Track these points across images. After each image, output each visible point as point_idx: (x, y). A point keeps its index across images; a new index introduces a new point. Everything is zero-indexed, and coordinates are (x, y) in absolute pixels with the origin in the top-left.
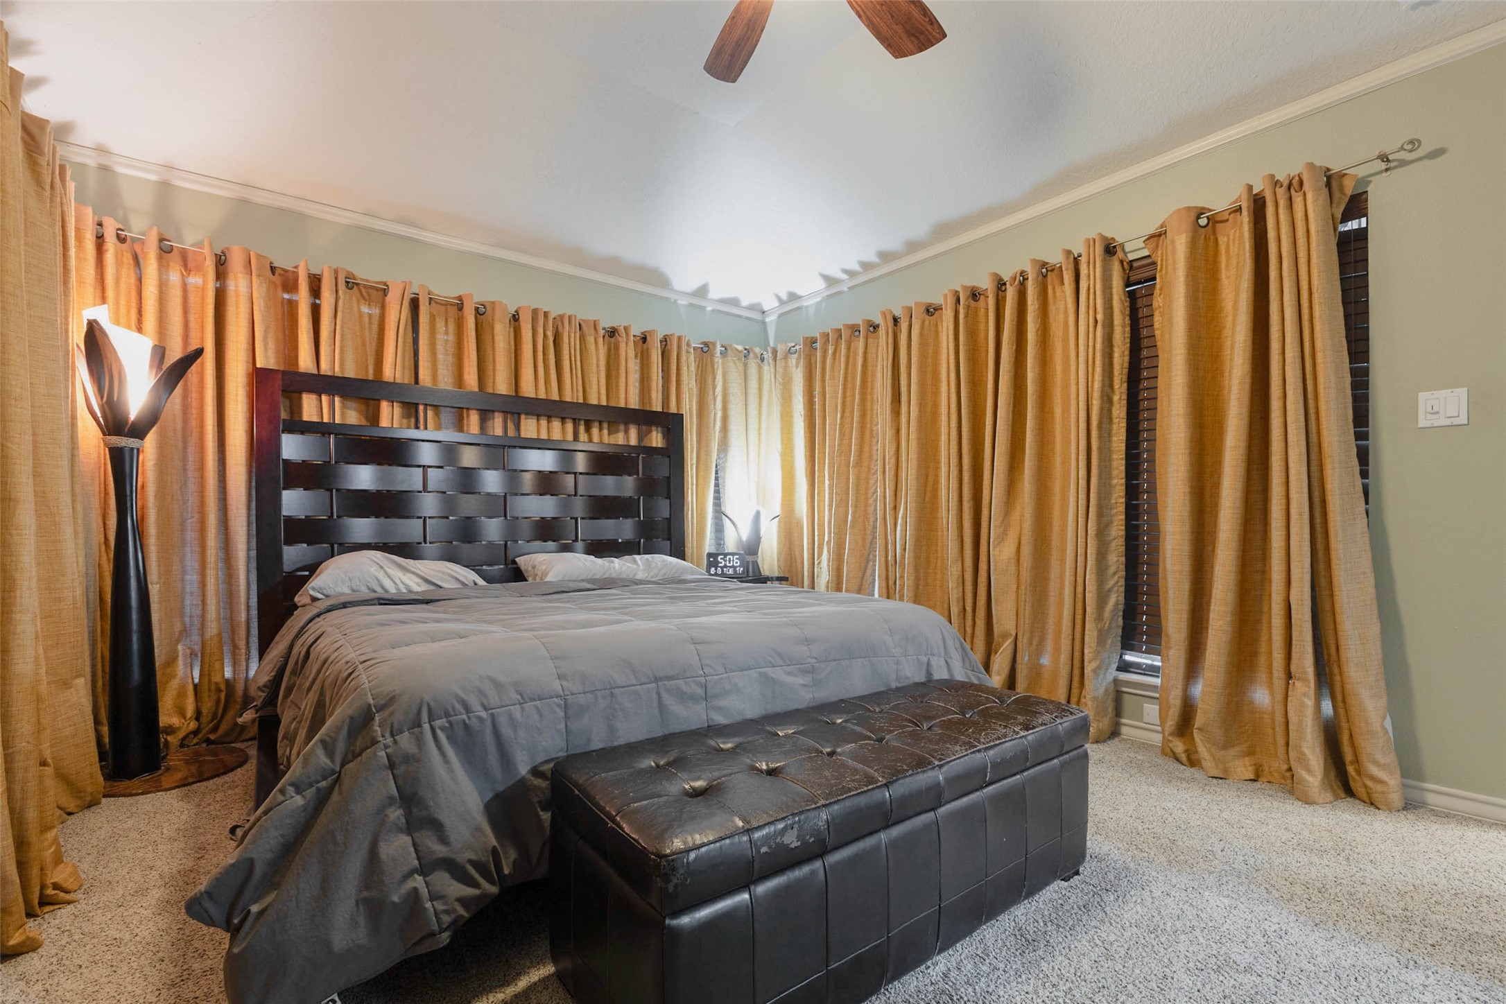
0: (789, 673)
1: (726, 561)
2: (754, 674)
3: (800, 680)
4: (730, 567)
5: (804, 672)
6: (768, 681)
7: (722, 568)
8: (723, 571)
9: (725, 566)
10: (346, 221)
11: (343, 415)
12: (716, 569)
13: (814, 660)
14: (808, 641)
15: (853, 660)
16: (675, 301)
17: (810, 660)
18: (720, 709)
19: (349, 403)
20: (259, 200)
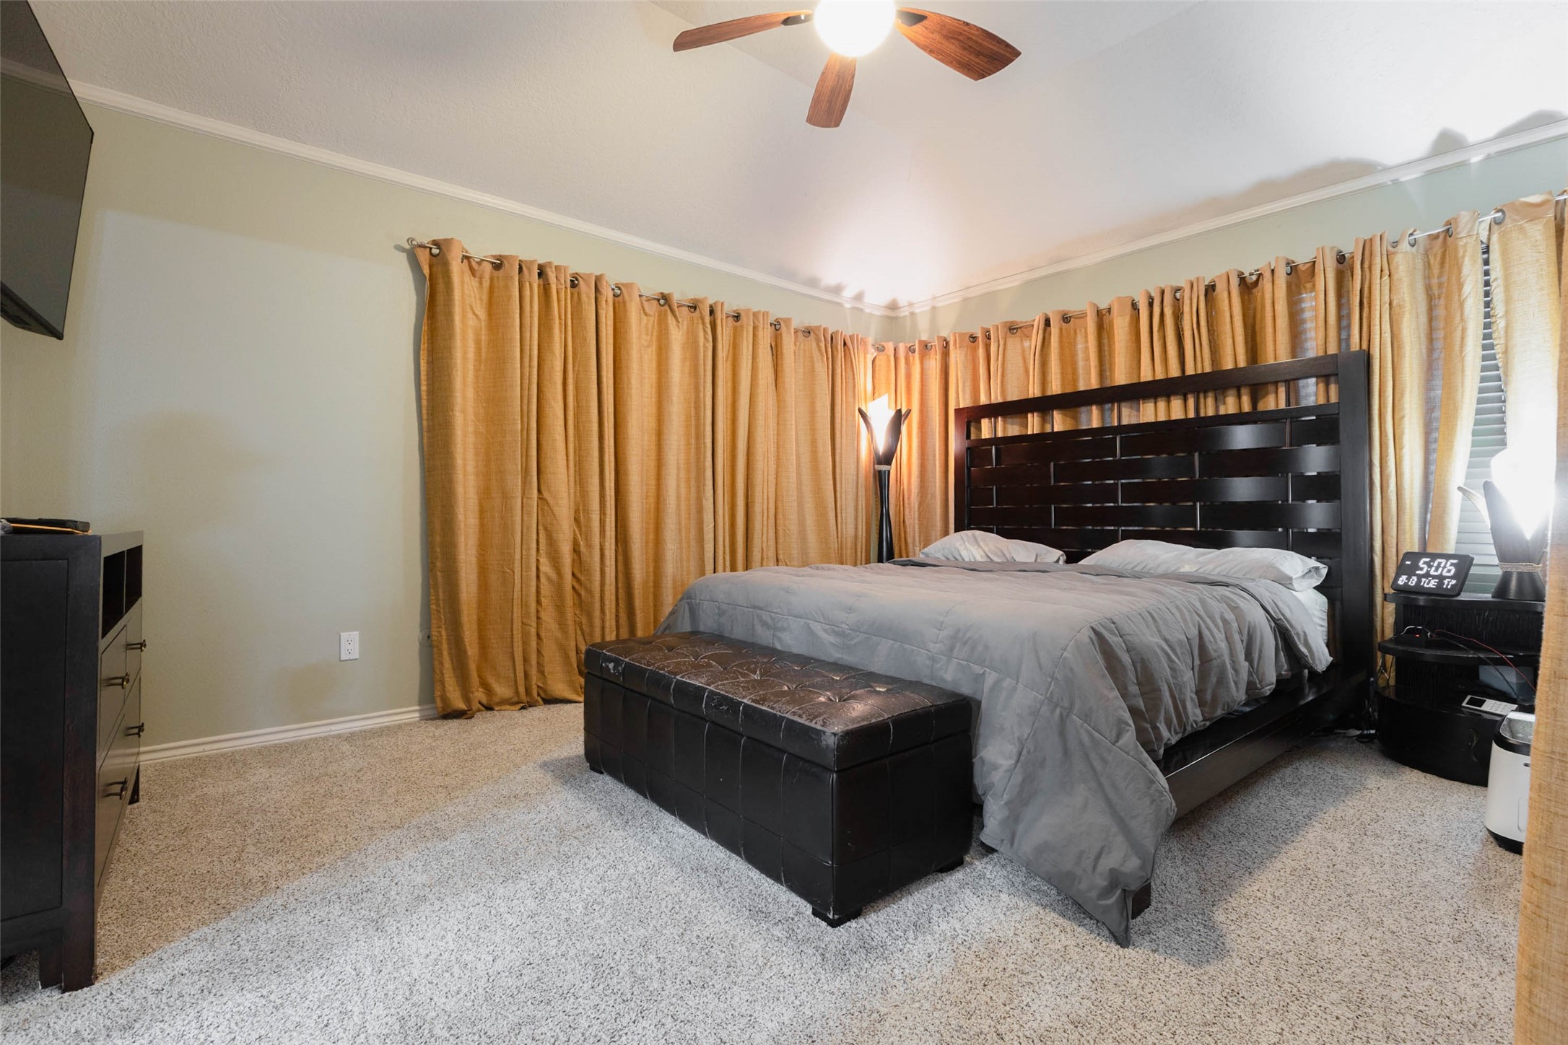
0: (825, 631)
1: (1430, 566)
2: (802, 621)
3: (832, 639)
4: (1434, 577)
5: (837, 634)
6: (811, 632)
7: (1420, 577)
8: (1419, 581)
9: (1427, 575)
10: (1017, 283)
11: (1004, 429)
12: (1408, 579)
13: (847, 627)
14: (850, 610)
15: (884, 640)
16: (1396, 182)
17: (843, 626)
18: (780, 639)
19: (1009, 420)
20: (972, 295)
